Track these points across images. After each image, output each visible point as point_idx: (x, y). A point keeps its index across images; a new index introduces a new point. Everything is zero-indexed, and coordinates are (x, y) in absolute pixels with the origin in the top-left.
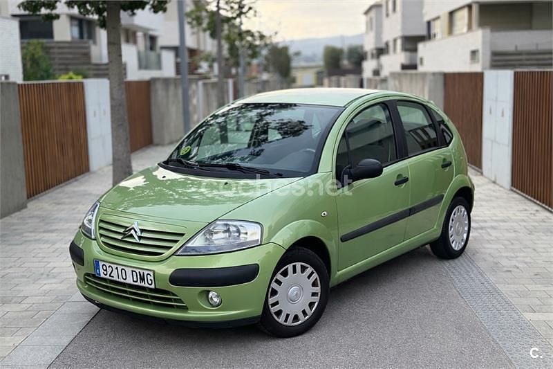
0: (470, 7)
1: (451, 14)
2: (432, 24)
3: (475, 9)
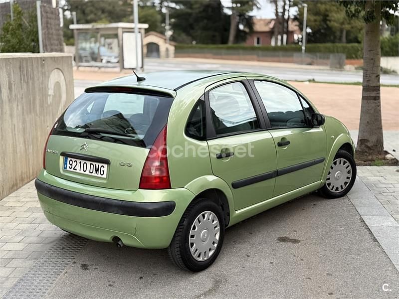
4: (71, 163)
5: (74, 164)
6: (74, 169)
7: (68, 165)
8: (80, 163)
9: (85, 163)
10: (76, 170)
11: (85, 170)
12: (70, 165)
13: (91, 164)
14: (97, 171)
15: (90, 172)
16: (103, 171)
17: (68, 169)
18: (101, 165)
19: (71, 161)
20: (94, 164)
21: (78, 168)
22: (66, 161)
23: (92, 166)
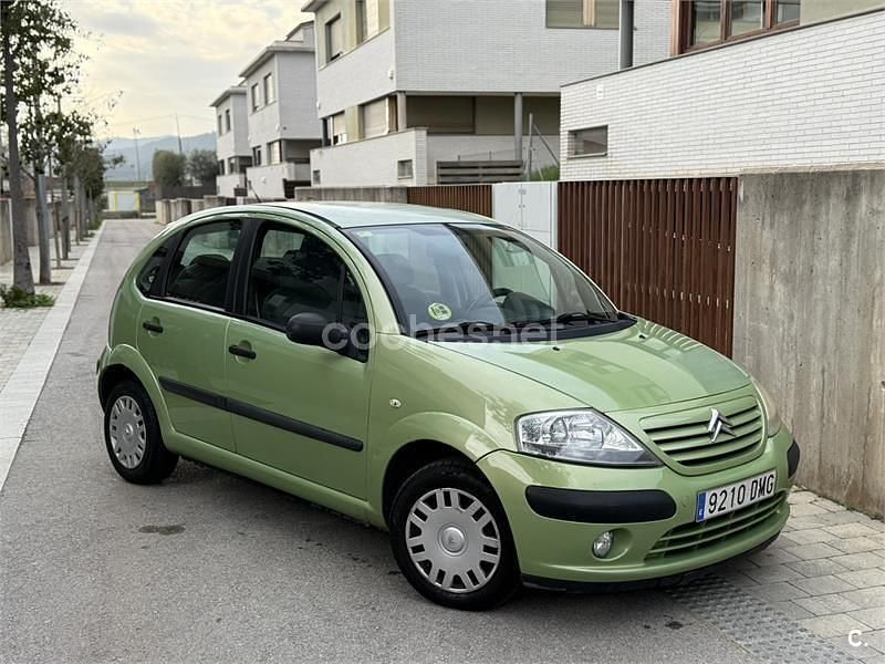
0: (392, 98)
1: (363, 107)
2: (330, 121)
3: (401, 101)
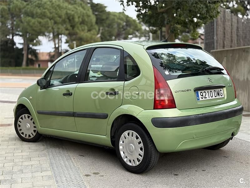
4: (202, 95)
5: (204, 94)
6: (205, 98)
7: (200, 96)
8: (208, 92)
9: (211, 91)
10: (206, 98)
11: (212, 96)
12: (202, 96)
13: (214, 91)
14: (218, 94)
15: (215, 97)
16: (222, 93)
17: (201, 99)
18: (219, 90)
19: (201, 93)
20: (216, 90)
21: (207, 96)
22: (198, 94)
23: (215, 92)
